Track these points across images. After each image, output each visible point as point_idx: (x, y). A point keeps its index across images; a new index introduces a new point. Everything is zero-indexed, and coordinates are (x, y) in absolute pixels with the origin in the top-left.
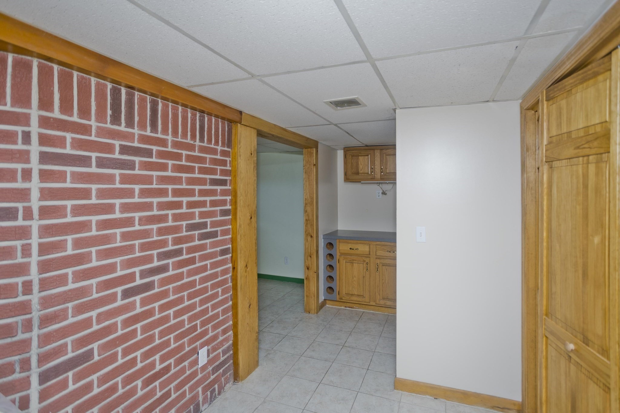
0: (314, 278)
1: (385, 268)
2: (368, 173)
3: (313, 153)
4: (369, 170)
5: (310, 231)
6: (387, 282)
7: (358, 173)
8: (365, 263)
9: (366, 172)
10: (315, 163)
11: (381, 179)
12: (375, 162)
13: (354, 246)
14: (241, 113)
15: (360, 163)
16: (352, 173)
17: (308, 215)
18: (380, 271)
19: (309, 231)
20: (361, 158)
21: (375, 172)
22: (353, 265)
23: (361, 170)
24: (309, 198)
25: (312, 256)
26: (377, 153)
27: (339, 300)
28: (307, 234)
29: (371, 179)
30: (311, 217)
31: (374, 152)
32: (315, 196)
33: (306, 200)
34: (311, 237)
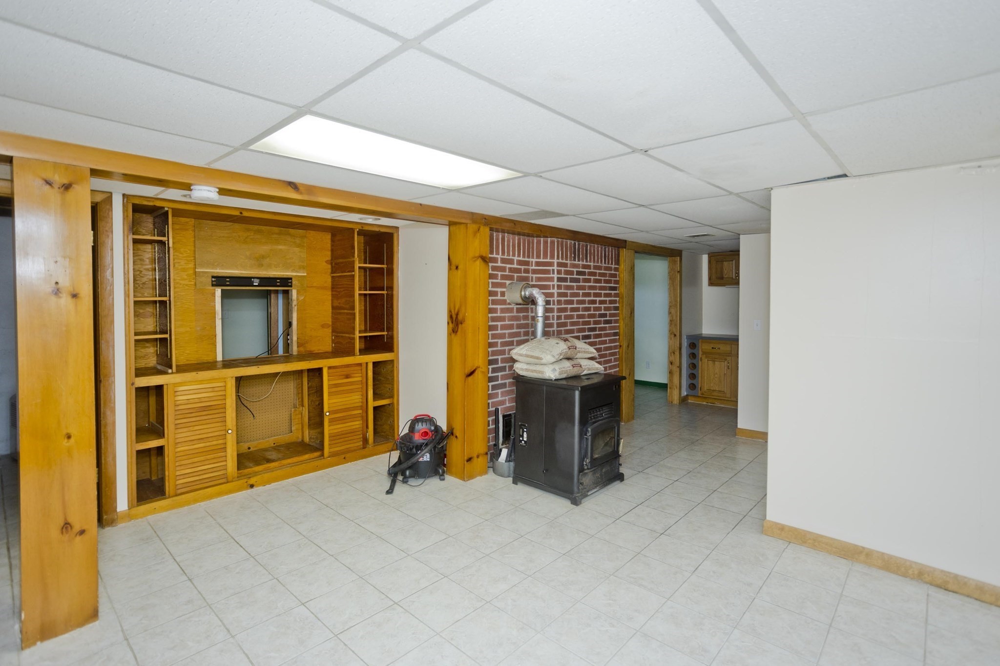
0: (677, 372)
2: (732, 278)
3: (677, 261)
4: (734, 275)
7: (722, 278)
8: (726, 362)
10: (679, 270)
13: (717, 346)
14: (626, 241)
15: (724, 268)
16: (717, 277)
17: (672, 316)
19: (673, 330)
20: (725, 264)
22: (715, 363)
23: (726, 275)
24: (673, 301)
25: (675, 353)
27: (701, 396)
28: (671, 333)
29: (736, 283)
30: (674, 318)
32: (678, 300)
34: (675, 335)
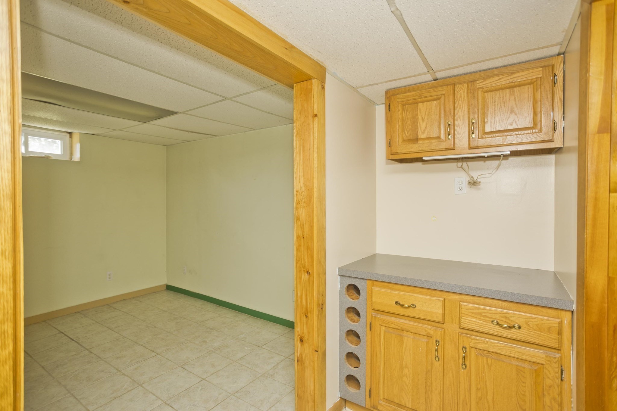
0: (314, 362)
1: (485, 363)
2: (439, 138)
3: (311, 90)
4: (442, 131)
5: (306, 261)
6: (490, 397)
7: (416, 140)
8: (430, 341)
9: (434, 136)
10: (315, 112)
11: (470, 148)
12: (456, 112)
13: (406, 299)
15: (420, 118)
16: (404, 141)
17: (302, 227)
18: (470, 367)
19: (304, 260)
20: (422, 107)
21: (454, 135)
23: (423, 133)
24: (303, 189)
25: (309, 316)
26: (462, 91)
27: (371, 409)
28: (300, 268)
29: (446, 149)
30: (307, 231)
31: (454, 91)
32: (315, 185)
33: (298, 194)
34: (308, 273)
